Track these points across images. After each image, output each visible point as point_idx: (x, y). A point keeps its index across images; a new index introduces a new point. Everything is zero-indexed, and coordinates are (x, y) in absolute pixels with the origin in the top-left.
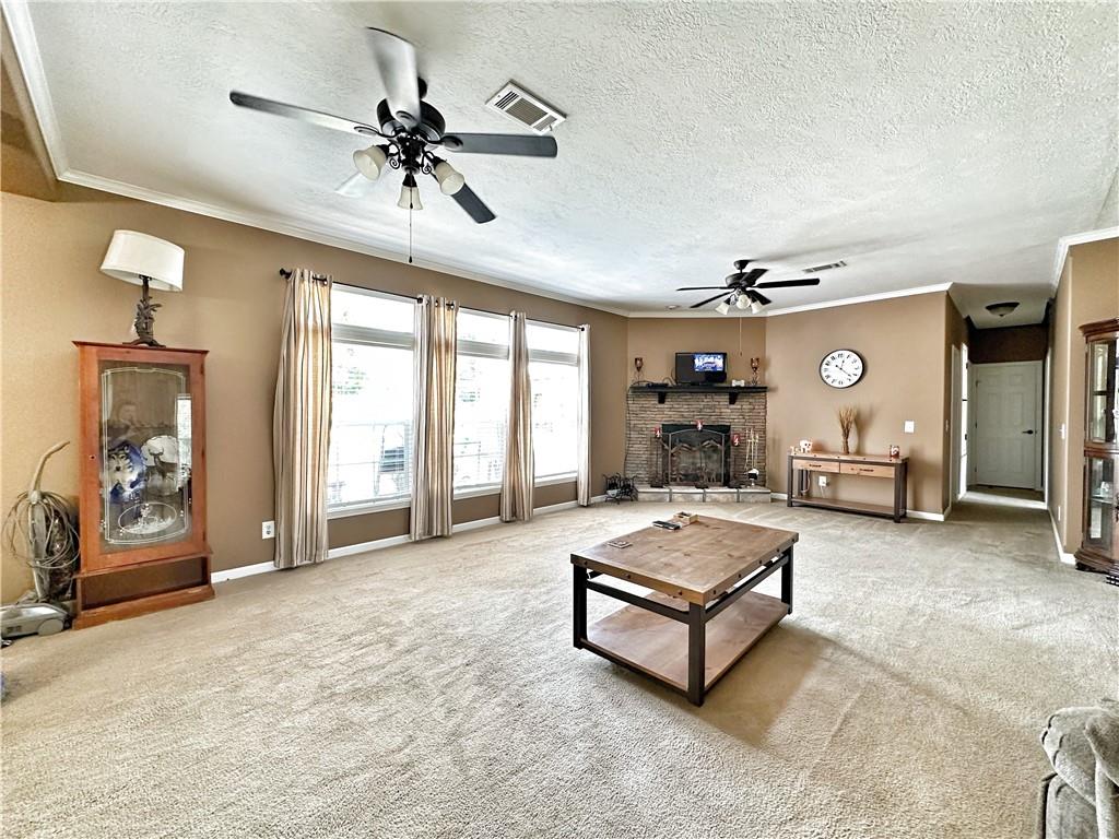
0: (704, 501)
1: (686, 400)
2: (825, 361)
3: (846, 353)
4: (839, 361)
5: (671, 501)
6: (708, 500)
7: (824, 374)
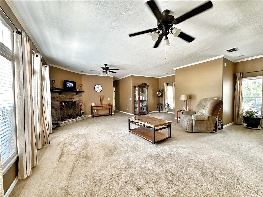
0: (76, 121)
1: (66, 94)
2: (95, 86)
3: (99, 85)
4: (98, 87)
5: (69, 124)
6: (77, 121)
7: (95, 89)
